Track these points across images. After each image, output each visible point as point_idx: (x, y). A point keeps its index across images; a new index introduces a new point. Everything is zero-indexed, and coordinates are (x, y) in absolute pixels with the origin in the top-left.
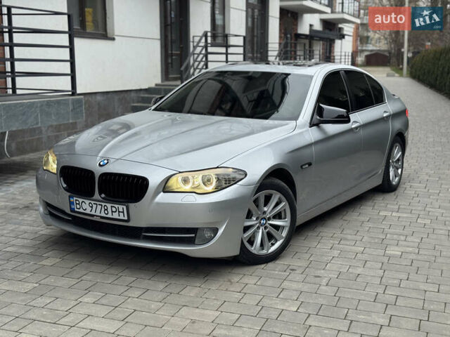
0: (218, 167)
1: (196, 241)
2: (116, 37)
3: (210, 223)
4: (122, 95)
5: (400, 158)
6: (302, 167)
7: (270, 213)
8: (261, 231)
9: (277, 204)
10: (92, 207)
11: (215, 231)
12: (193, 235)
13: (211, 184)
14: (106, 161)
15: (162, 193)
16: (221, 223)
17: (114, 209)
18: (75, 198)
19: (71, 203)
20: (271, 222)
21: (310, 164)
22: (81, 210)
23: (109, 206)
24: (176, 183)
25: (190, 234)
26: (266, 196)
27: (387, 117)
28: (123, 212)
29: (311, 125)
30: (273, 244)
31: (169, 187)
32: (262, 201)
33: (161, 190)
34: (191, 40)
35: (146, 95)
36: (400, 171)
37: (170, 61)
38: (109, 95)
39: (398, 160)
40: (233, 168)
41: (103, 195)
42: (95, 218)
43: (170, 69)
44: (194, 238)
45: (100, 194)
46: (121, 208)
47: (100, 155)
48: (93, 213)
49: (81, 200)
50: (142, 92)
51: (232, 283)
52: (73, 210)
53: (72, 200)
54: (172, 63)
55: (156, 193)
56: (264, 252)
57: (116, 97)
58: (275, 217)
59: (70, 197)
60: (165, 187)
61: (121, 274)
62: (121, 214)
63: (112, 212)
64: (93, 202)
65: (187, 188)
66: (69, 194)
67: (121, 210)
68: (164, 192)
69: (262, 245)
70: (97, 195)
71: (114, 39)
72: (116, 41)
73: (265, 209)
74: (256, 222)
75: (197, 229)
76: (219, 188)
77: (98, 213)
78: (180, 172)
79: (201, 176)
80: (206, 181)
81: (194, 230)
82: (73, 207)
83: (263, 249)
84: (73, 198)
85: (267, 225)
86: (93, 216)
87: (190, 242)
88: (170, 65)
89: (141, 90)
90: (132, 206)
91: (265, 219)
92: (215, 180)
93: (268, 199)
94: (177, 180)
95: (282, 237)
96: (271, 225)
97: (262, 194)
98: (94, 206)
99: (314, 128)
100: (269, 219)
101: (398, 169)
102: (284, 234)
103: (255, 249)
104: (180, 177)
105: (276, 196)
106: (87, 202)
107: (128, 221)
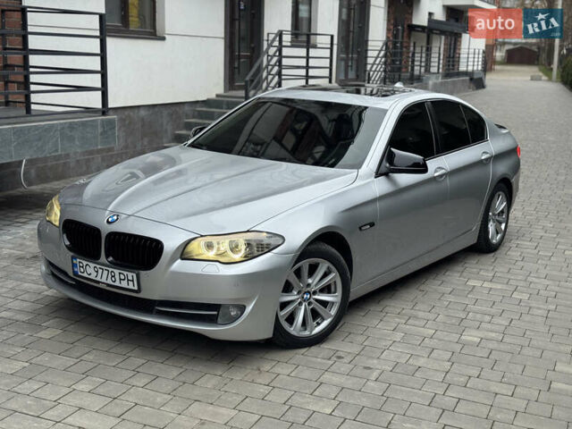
0: (248, 231)
1: (219, 320)
2: (166, 36)
3: (236, 300)
4: (173, 108)
5: (505, 211)
6: (360, 228)
7: (316, 285)
8: (303, 307)
9: (325, 275)
10: (97, 272)
11: (243, 308)
12: (215, 313)
13: (240, 251)
14: (115, 218)
15: (179, 260)
16: (249, 299)
17: (122, 277)
18: (78, 260)
19: (74, 265)
20: (316, 297)
21: (372, 225)
22: (85, 275)
23: (117, 272)
24: (197, 248)
25: (210, 312)
26: (310, 265)
27: (486, 159)
28: (133, 281)
29: (378, 174)
30: (318, 324)
31: (188, 253)
32: (305, 271)
33: (179, 255)
34: (265, 38)
35: (204, 109)
36: (503, 226)
37: (236, 65)
38: (156, 109)
39: (502, 212)
40: (268, 233)
41: (111, 259)
42: (101, 286)
43: (236, 76)
44: (217, 316)
45: (107, 257)
46: (130, 275)
47: (110, 209)
48: (98, 279)
49: (85, 263)
50: (198, 105)
51: (261, 372)
52: (75, 274)
53: (74, 261)
54: (239, 68)
55: (173, 260)
56: (307, 333)
57: (165, 112)
58: (322, 291)
59: (73, 258)
60: (183, 253)
61: (129, 355)
62: (131, 283)
63: (120, 279)
64: (98, 266)
65: (211, 254)
66: (72, 254)
67: (130, 278)
68: (182, 259)
69: (304, 324)
70: (103, 258)
71: (164, 39)
72: (166, 41)
73: (310, 281)
74: (296, 297)
75: (220, 305)
76: (248, 257)
77: (104, 280)
78: (202, 236)
79: (227, 241)
80: (234, 249)
81: (216, 307)
82: (76, 270)
83: (306, 330)
84: (76, 258)
85: (312, 300)
86: (98, 282)
87: (212, 320)
88: (237, 70)
89: (197, 102)
90: (143, 273)
91: (309, 292)
92: (244, 247)
93: (313, 269)
94: (199, 245)
95: (330, 316)
96: (317, 300)
97: (305, 264)
98: (100, 271)
99: (382, 178)
100: (315, 293)
101: (501, 223)
102: (333, 312)
103: (295, 330)
104: (202, 241)
105: (324, 266)
106: (92, 265)
107: (139, 291)
